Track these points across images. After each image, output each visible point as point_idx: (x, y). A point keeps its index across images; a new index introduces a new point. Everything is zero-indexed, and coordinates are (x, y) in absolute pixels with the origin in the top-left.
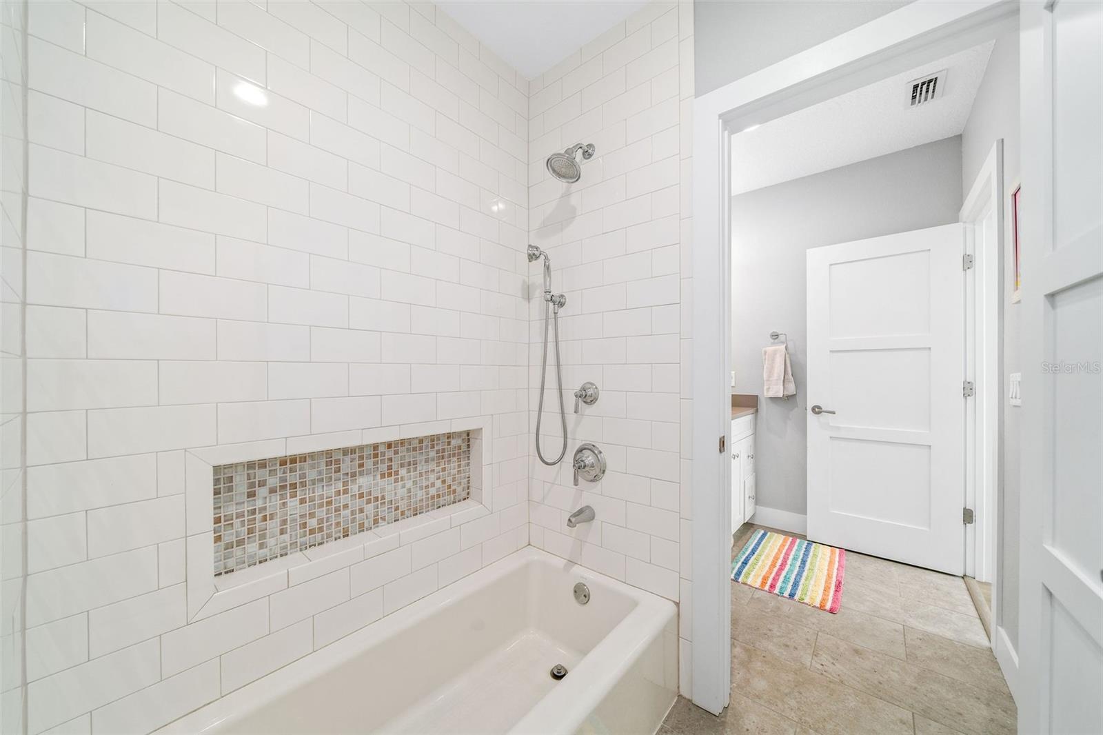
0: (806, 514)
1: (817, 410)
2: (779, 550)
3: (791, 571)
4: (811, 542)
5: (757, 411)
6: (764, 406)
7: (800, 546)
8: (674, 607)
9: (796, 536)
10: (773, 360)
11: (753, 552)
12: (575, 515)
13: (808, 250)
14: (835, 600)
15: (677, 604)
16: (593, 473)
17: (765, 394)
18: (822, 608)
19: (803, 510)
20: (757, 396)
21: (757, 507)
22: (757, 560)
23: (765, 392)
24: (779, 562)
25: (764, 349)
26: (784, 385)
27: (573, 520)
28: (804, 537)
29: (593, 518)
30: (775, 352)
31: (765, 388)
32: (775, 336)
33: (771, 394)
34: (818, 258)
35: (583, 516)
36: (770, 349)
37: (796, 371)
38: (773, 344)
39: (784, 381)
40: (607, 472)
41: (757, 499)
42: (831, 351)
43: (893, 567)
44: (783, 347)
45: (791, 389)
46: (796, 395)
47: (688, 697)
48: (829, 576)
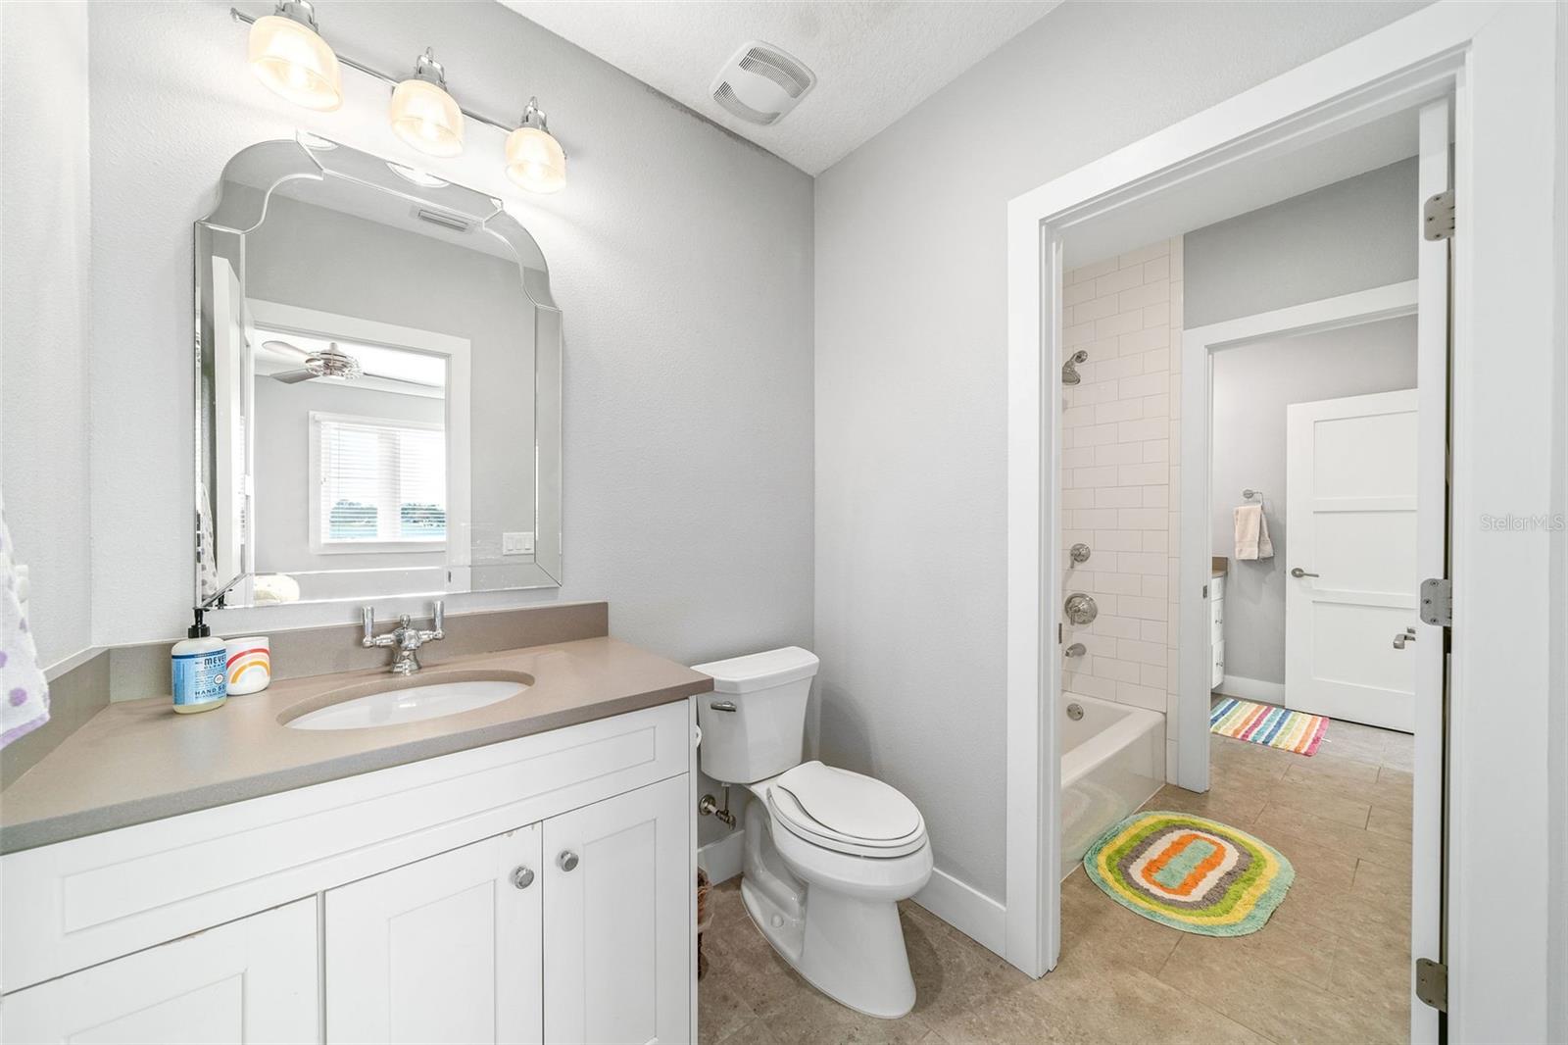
0: (1284, 683)
1: (1298, 573)
2: (1252, 714)
3: (1265, 728)
4: (1288, 711)
5: (1227, 574)
6: (1234, 570)
7: (1275, 714)
8: (1162, 717)
9: (1270, 705)
10: (1246, 520)
11: (1223, 714)
12: (1071, 648)
13: (1288, 406)
14: (1311, 747)
15: (1165, 714)
16: (1083, 618)
17: (1237, 556)
18: (1296, 752)
19: (1280, 678)
20: (1227, 558)
21: (1227, 677)
22: (1228, 719)
23: (1237, 553)
24: (1252, 722)
25: (1235, 509)
26: (1259, 547)
27: (1071, 652)
28: (1283, 707)
29: (1084, 654)
30: (1248, 513)
31: (1237, 550)
32: (1249, 495)
33: (1244, 556)
34: (1299, 414)
35: (1077, 651)
36: (1242, 508)
37: (1273, 531)
38: (1246, 503)
39: (1259, 543)
40: (1098, 616)
41: (1227, 667)
42: (1315, 512)
43: (1384, 733)
44: (1259, 506)
45: (1268, 550)
46: (1272, 557)
47: (1175, 783)
48: (1307, 734)
